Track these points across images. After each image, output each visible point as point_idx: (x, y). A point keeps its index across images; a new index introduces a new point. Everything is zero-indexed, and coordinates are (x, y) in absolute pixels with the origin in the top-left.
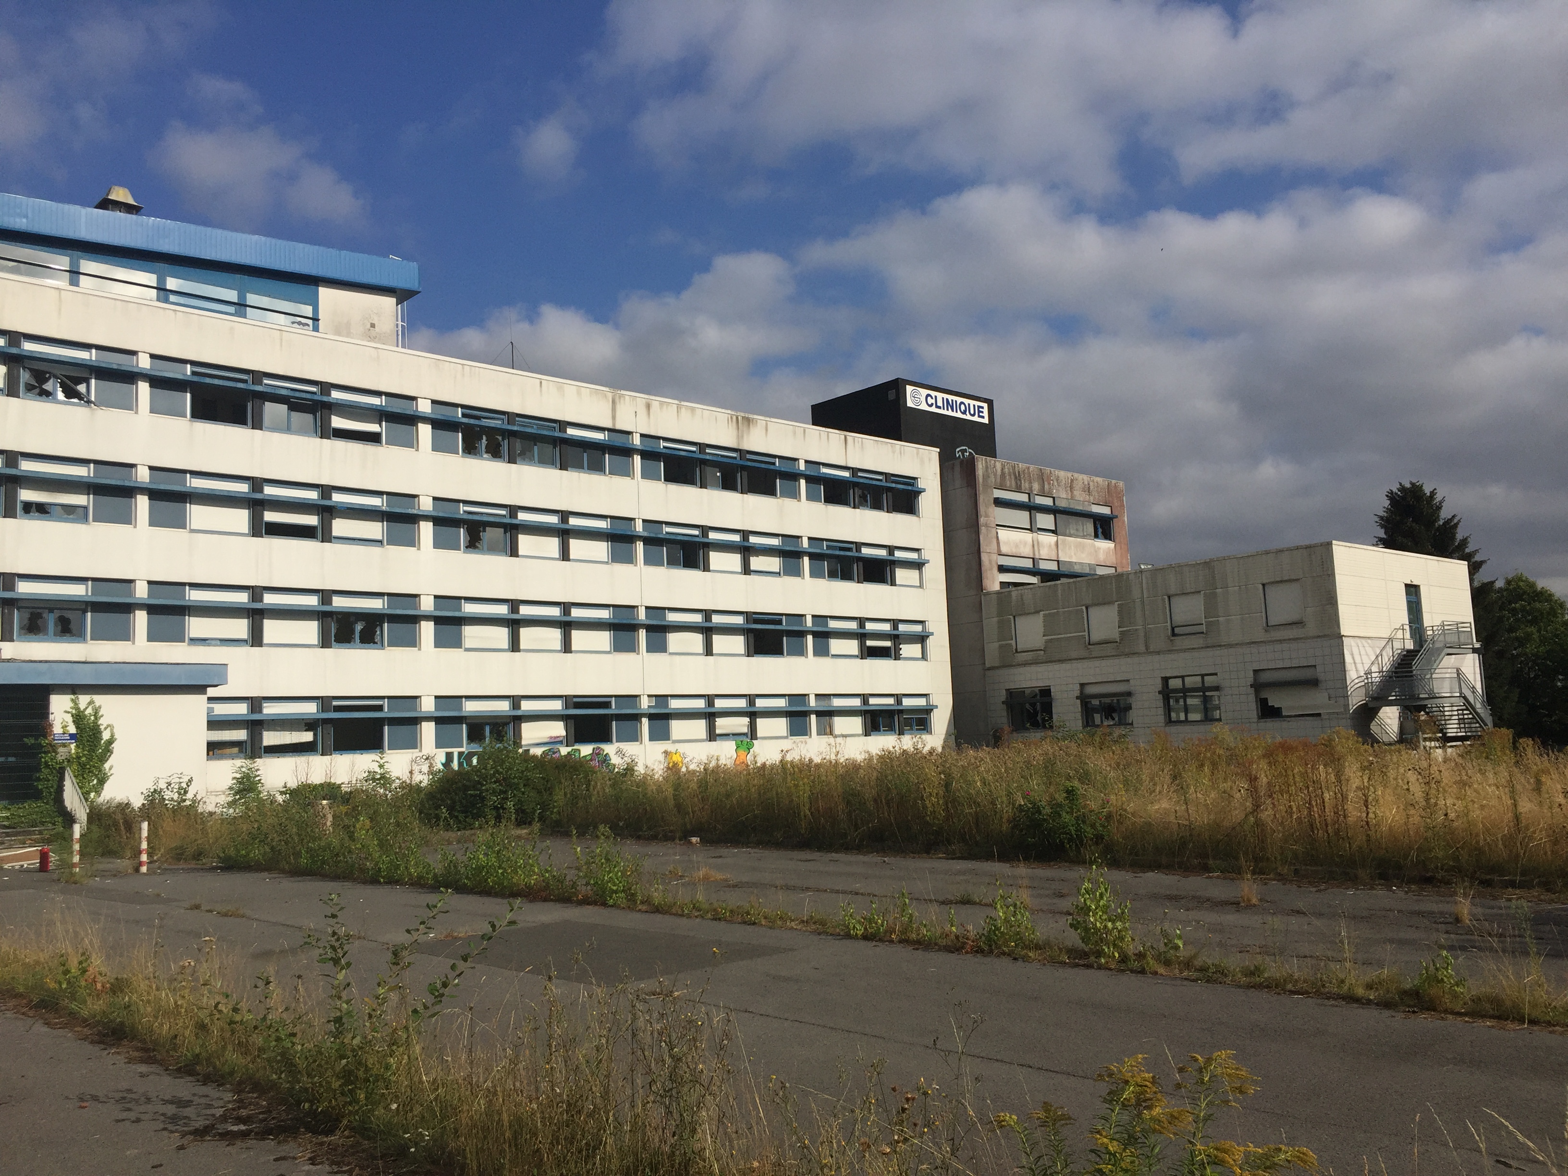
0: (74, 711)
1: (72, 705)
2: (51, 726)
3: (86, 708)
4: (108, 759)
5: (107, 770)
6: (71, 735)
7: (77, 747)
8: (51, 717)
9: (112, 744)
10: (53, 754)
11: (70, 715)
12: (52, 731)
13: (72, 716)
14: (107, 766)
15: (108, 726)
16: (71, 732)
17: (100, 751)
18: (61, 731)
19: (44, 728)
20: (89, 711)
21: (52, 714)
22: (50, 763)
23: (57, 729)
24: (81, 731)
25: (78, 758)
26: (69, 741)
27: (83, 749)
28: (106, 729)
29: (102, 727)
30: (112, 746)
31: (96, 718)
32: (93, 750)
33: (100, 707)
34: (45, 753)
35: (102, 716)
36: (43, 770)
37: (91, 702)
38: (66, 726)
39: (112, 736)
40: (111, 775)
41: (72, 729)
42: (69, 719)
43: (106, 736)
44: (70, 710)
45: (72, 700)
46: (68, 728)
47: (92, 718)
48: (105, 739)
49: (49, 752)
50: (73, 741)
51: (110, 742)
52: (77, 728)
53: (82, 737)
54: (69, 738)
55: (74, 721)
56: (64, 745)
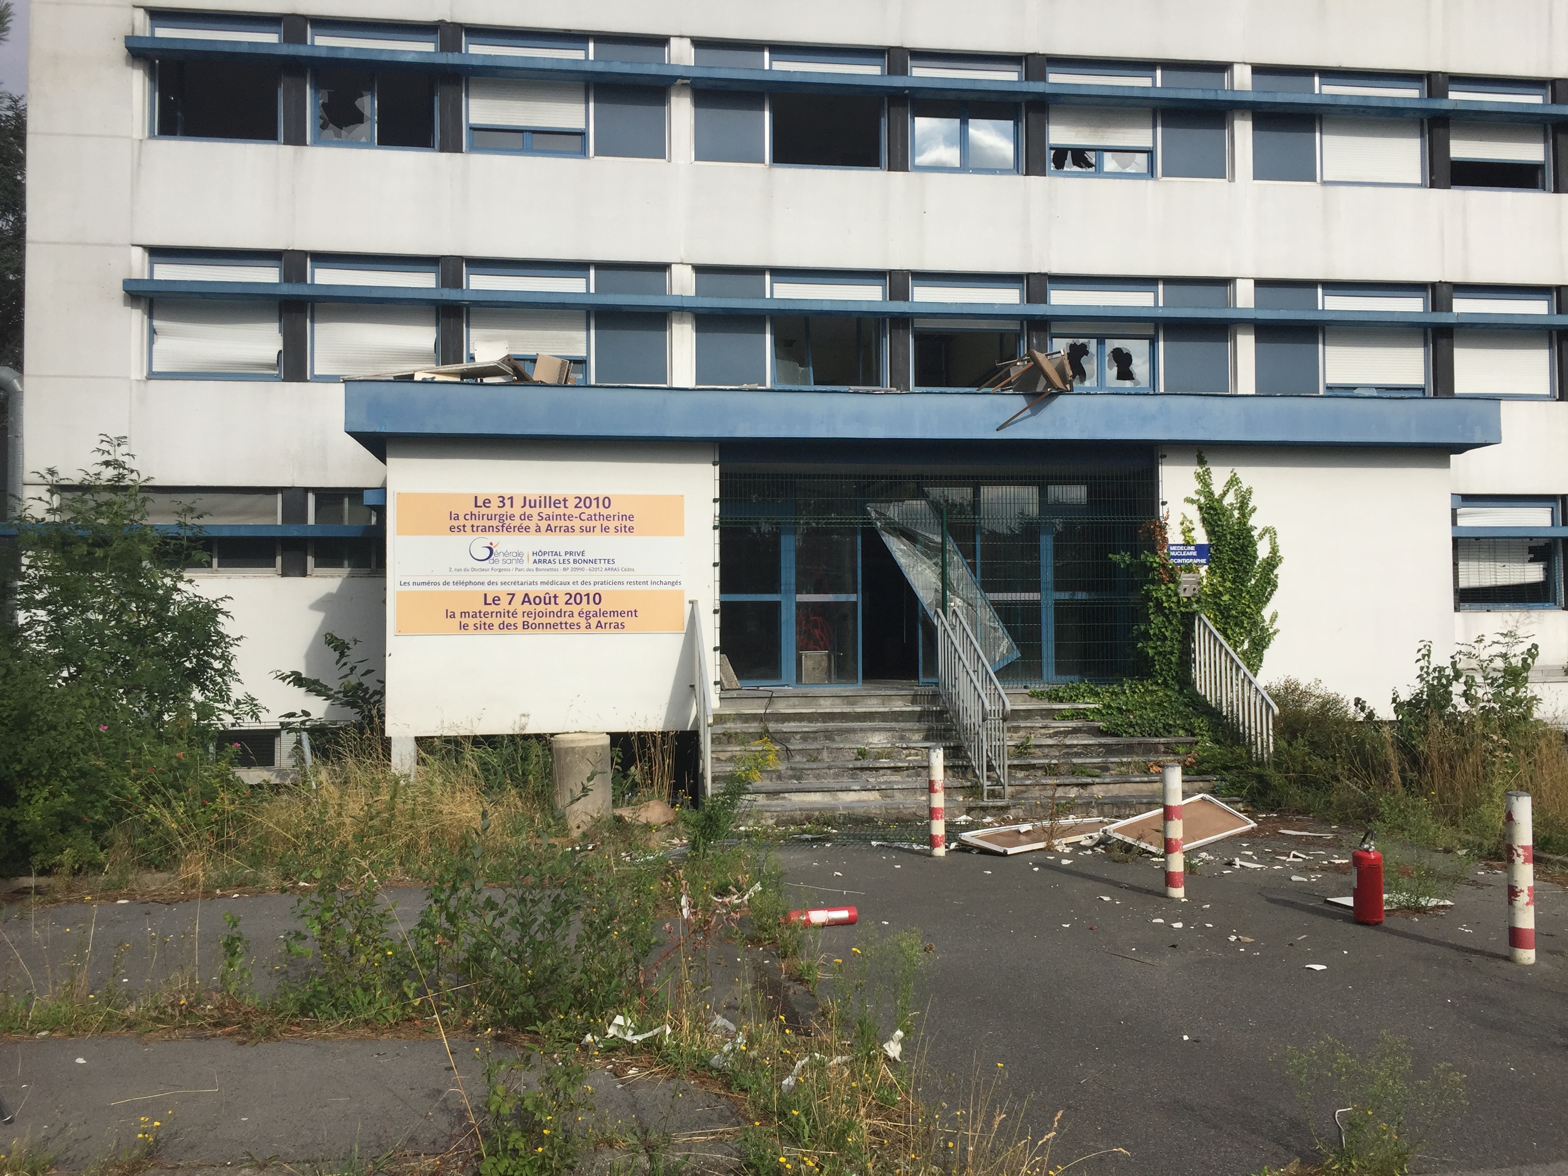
0: (1202, 500)
1: (1199, 487)
2: (1163, 528)
3: (1225, 494)
4: (1268, 600)
5: (1267, 622)
6: (1199, 548)
7: (1211, 572)
8: (1163, 511)
9: (1275, 567)
10: (1171, 586)
11: (1195, 507)
12: (1165, 540)
13: (1200, 508)
14: (1267, 613)
15: (1266, 531)
16: (1198, 542)
17: (1253, 582)
18: (1180, 540)
19: (1151, 534)
20: (1230, 499)
21: (1164, 503)
22: (1165, 605)
23: (1174, 536)
24: (1219, 539)
25: (1217, 595)
26: (1196, 561)
27: (1222, 576)
28: (1261, 536)
29: (1255, 533)
30: (1275, 572)
31: (1243, 515)
32: (1239, 580)
33: (1249, 491)
34: (1153, 582)
35: (1254, 510)
36: (1152, 617)
37: (1233, 481)
38: (1190, 530)
39: (1274, 550)
40: (1275, 633)
41: (1201, 537)
42: (1194, 514)
43: (1263, 551)
44: (1196, 497)
45: (1198, 476)
46: (1193, 534)
47: (1236, 514)
48: (1260, 559)
49: (1161, 581)
50: (1204, 561)
51: (1272, 563)
52: (1210, 533)
53: (1221, 552)
54: (1195, 554)
55: (1204, 520)
56: (1189, 569)
